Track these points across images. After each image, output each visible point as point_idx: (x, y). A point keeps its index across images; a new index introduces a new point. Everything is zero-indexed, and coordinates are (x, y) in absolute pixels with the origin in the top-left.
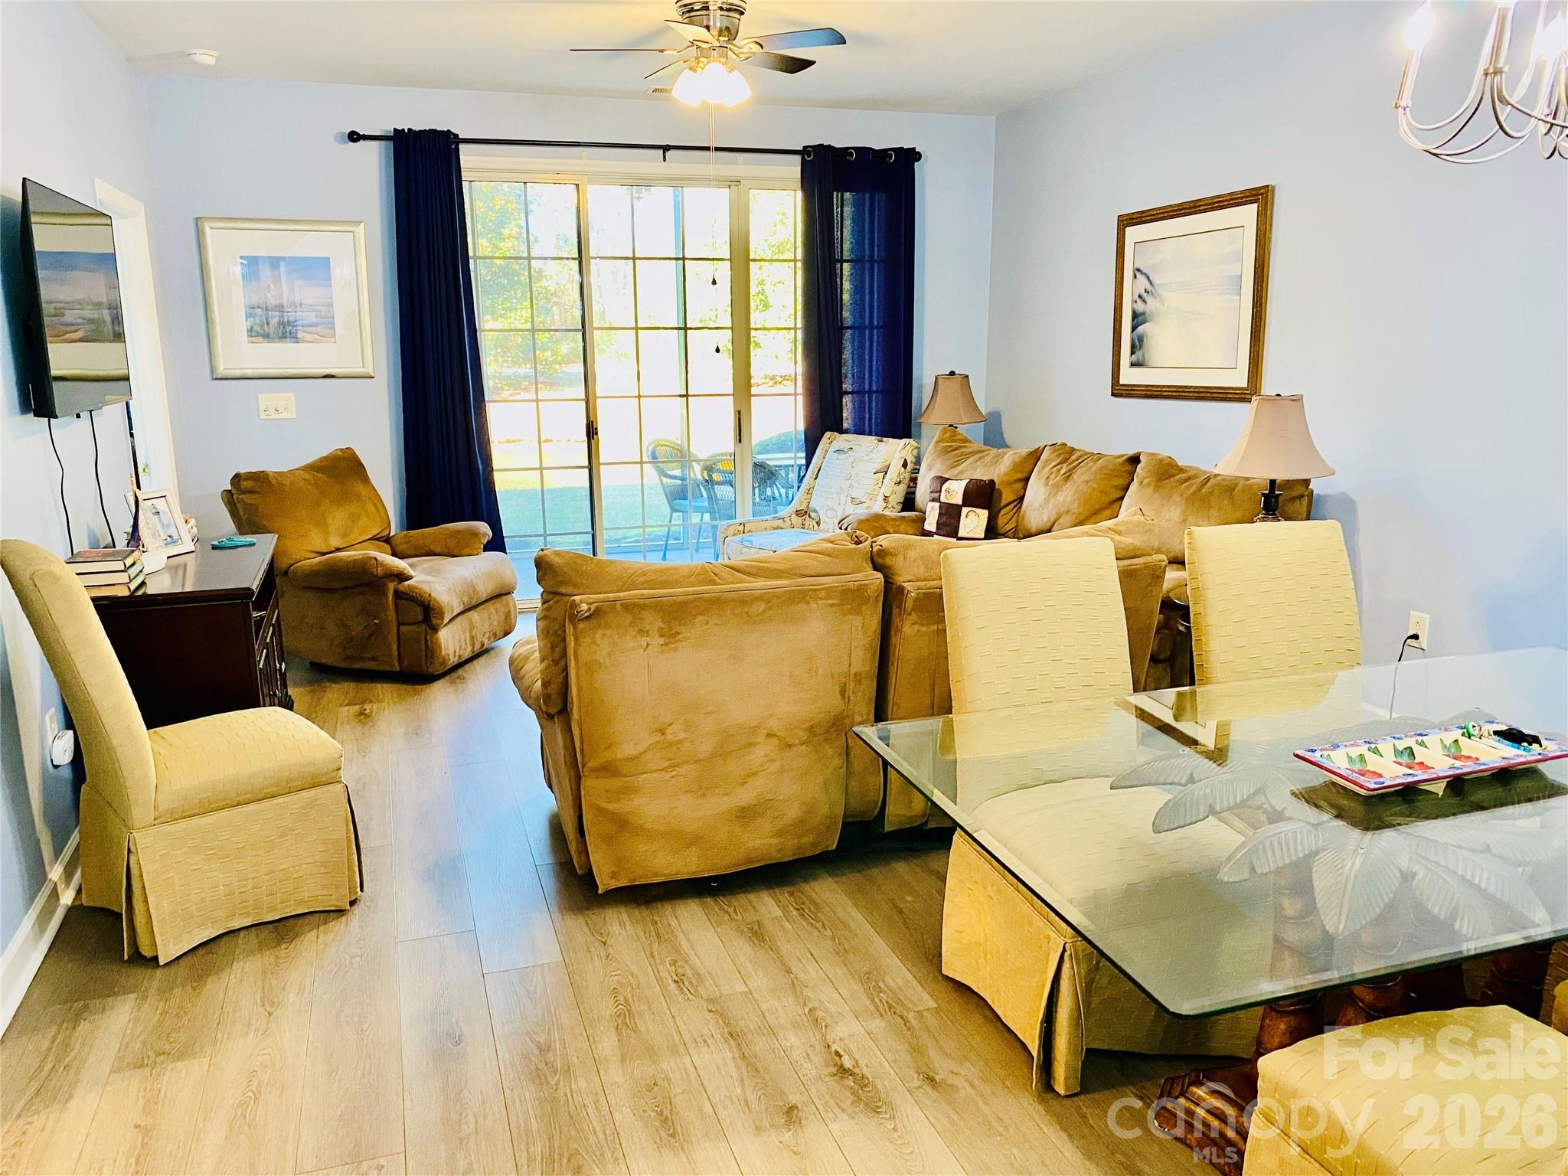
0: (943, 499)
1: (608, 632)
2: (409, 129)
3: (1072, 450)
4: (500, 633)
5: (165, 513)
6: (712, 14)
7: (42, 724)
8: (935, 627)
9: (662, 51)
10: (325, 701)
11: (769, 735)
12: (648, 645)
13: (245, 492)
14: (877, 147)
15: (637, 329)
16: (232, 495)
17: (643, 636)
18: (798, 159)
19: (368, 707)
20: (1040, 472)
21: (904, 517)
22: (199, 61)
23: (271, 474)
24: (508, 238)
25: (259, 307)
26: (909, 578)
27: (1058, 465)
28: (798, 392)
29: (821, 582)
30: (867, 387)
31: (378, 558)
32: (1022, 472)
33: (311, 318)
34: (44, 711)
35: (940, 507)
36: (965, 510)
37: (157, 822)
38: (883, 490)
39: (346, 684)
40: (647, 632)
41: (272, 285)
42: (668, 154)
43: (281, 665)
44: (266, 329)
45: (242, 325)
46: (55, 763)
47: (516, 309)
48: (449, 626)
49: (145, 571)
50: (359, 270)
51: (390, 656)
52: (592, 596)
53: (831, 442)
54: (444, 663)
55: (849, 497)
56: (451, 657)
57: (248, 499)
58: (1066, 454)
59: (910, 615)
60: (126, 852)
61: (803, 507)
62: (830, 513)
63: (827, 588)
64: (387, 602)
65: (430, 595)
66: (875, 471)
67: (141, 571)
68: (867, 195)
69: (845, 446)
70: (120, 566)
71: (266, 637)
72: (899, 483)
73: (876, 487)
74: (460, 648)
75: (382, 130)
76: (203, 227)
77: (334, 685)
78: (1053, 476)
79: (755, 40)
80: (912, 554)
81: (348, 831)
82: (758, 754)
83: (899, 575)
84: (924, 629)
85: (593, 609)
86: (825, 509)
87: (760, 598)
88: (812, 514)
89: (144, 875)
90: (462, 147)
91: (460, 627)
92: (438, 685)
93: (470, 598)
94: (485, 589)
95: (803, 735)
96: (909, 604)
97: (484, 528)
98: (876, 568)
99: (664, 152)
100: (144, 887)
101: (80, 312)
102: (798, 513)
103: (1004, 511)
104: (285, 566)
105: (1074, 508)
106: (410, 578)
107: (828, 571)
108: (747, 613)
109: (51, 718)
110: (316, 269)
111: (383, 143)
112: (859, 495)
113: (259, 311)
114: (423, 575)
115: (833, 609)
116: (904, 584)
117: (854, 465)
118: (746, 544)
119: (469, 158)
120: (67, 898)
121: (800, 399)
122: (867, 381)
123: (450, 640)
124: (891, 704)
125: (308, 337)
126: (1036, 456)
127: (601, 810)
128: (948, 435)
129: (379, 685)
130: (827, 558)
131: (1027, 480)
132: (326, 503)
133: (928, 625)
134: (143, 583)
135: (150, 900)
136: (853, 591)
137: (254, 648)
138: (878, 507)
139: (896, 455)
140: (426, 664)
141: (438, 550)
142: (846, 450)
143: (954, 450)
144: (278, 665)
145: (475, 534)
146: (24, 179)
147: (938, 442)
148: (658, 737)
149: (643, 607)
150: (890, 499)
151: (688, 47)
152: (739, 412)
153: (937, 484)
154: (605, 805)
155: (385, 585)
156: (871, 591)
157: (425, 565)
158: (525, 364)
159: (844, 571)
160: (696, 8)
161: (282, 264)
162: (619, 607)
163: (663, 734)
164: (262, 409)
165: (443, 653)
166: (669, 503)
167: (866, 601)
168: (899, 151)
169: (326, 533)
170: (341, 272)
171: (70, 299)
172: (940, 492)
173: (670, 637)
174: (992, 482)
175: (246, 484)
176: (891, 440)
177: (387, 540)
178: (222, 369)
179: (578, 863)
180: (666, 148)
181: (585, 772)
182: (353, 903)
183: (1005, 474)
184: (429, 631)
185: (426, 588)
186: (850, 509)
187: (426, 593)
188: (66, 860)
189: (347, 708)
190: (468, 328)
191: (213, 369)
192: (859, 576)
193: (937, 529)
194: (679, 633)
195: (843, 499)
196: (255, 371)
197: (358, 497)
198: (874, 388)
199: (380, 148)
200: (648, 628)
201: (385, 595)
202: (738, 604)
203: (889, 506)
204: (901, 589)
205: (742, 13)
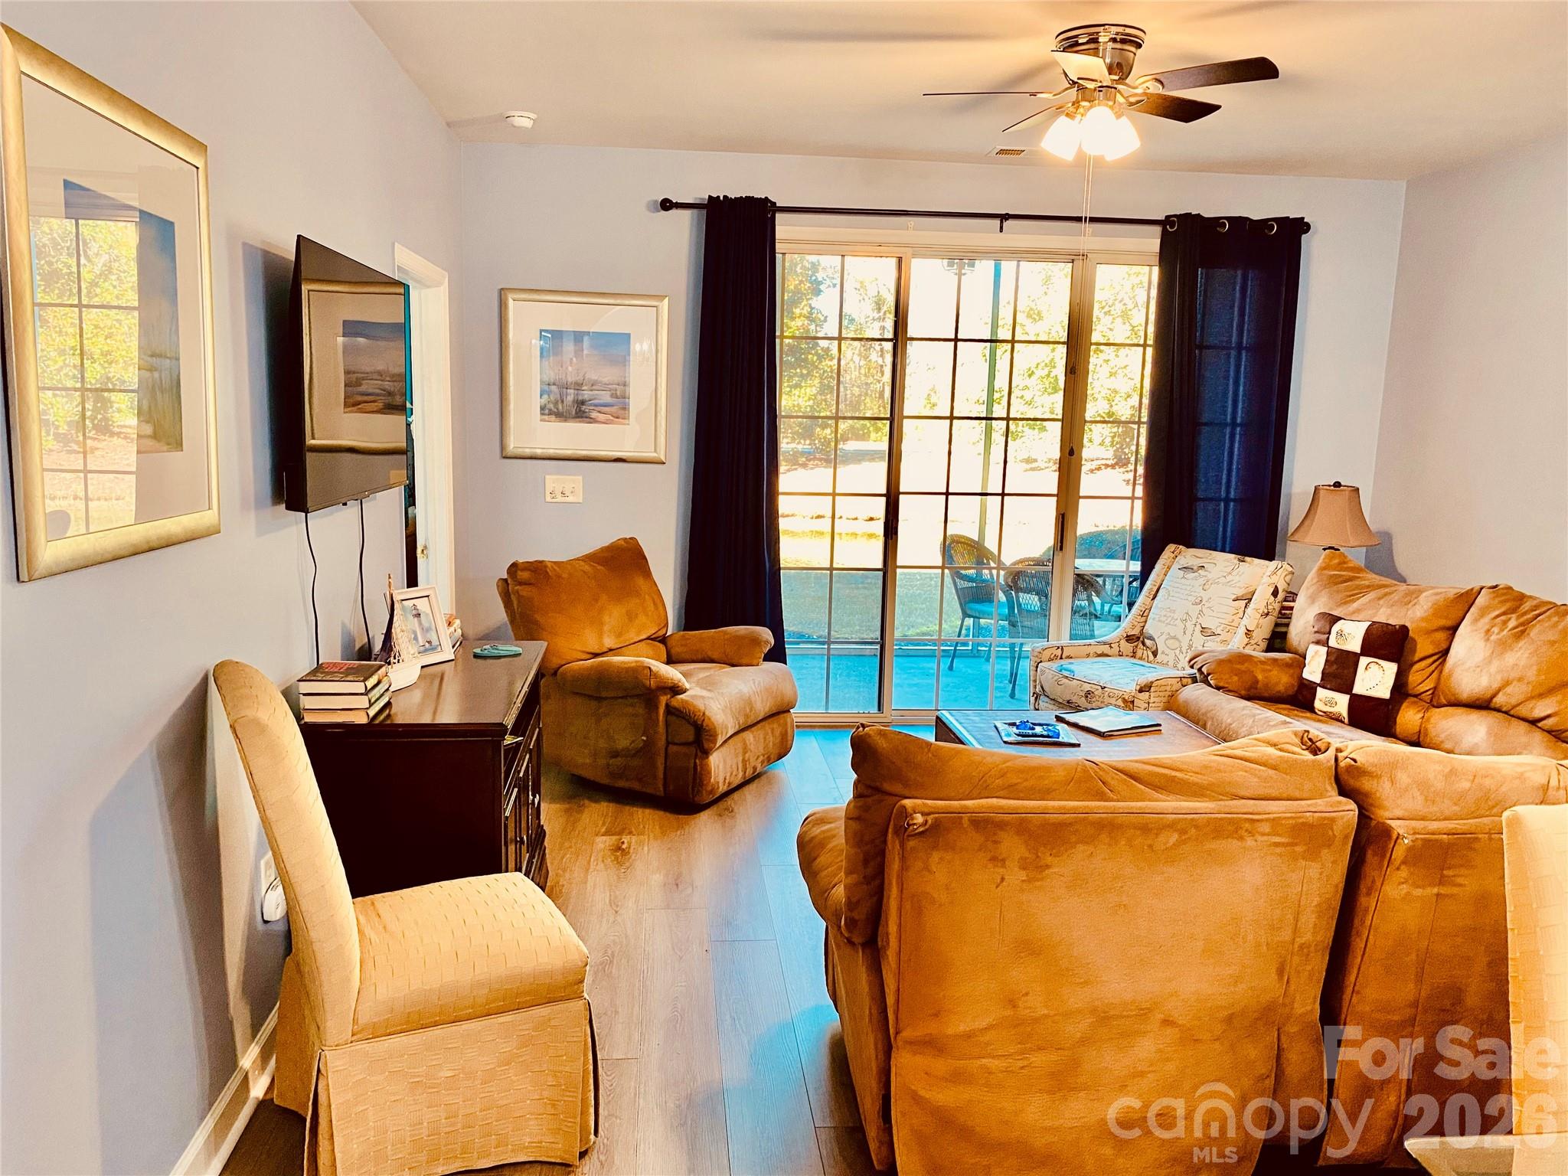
0: (1333, 643)
1: (948, 856)
2: (725, 197)
3: (1522, 598)
4: (775, 752)
5: (427, 615)
6: (1101, 48)
7: (257, 868)
8: (1435, 890)
9: (1033, 94)
10: (580, 827)
11: (1167, 1022)
12: (1003, 879)
13: (520, 584)
14: (1255, 217)
15: (952, 418)
16: (508, 584)
17: (995, 866)
18: (1157, 230)
19: (626, 839)
20: (1476, 621)
21: (1275, 660)
22: (516, 124)
23: (549, 565)
24: (799, 317)
25: (554, 384)
26: (1399, 813)
27: (1504, 614)
28: (1136, 495)
29: (1260, 810)
30: (1223, 494)
31: (652, 667)
32: (1446, 618)
33: (606, 398)
34: (259, 856)
35: (1328, 654)
36: (1364, 661)
37: (355, 1038)
38: (1245, 621)
39: (604, 804)
40: (1003, 860)
41: (574, 359)
42: (1006, 224)
43: (534, 797)
44: (560, 407)
45: (537, 402)
46: (265, 919)
47: (801, 387)
48: (721, 749)
49: (392, 689)
50: (659, 348)
51: (655, 777)
52: (929, 802)
53: (1176, 559)
54: (712, 792)
55: (1198, 627)
56: (721, 785)
57: (525, 591)
58: (1512, 601)
59: (1398, 869)
60: (315, 1074)
61: (1136, 632)
62: (1170, 642)
63: (1274, 819)
64: (658, 720)
65: (704, 714)
66: (1234, 597)
67: (387, 690)
68: (1239, 273)
69: (1195, 563)
70: (359, 687)
71: (520, 771)
72: (1267, 614)
73: (1236, 618)
74: (732, 774)
75: (696, 199)
76: (507, 299)
77: (593, 805)
78: (1496, 630)
79: (1157, 77)
80: (1403, 778)
81: (585, 1063)
82: (1146, 1048)
83: (1386, 809)
84: (1418, 892)
85: (930, 822)
86: (1164, 637)
87: (1171, 826)
88: (1148, 642)
89: (333, 1107)
90: (778, 216)
91: (733, 751)
92: (704, 817)
93: (747, 716)
94: (762, 708)
95: (1218, 1029)
96: (1399, 853)
97: (766, 634)
98: (1344, 791)
99: (1002, 222)
100: (331, 1121)
101: (380, 382)
102: (1129, 639)
103: (1416, 667)
104: (555, 666)
105: (1531, 674)
106: (684, 691)
107: (1274, 793)
108: (1150, 846)
109: (267, 863)
110: (615, 345)
111: (695, 211)
112: (1211, 623)
113: (554, 388)
114: (698, 689)
115: (1278, 850)
116: (1393, 823)
117: (1206, 587)
118: (1066, 673)
119: (785, 228)
120: (258, 1089)
121: (1139, 505)
122: (1223, 488)
123: (721, 767)
124: (1349, 990)
125: (601, 417)
126: (1467, 600)
127: (916, 1099)
128: (1336, 561)
129: (640, 811)
130: (1271, 772)
131: (1453, 629)
132: (604, 597)
133: (1423, 887)
134: (388, 704)
135: (336, 1139)
136: (1311, 826)
137: (501, 793)
138: (1237, 643)
139: (1264, 581)
140: (693, 793)
141: (715, 656)
142: (1195, 568)
143: (1345, 582)
144: (531, 797)
145: (756, 641)
146: (299, 236)
147: (1322, 569)
148: (1009, 1012)
149: (1001, 826)
150: (1254, 634)
151: (1067, 89)
152: (1063, 516)
153: (1322, 625)
154: (922, 1093)
155: (657, 697)
156: (1338, 829)
157: (702, 675)
158: (805, 440)
159: (1297, 794)
160: (1080, 41)
161: (586, 338)
162: (966, 822)
163: (1014, 1007)
164: (548, 493)
165: (712, 780)
166: (961, 604)
167: (1329, 843)
168: (1283, 221)
169: (601, 635)
170: (641, 347)
171: (368, 369)
172: (1329, 633)
173: (1035, 868)
174: (1404, 629)
175: (524, 575)
176: (1257, 561)
177: (663, 640)
178: (513, 445)
179: (877, 1155)
180: (1004, 217)
181: (898, 1043)
182: (583, 1155)
183: (1422, 619)
184: (699, 754)
185: (700, 705)
186: (1199, 642)
187: (699, 711)
188: (262, 1042)
189: (604, 838)
190: (768, 414)
191: (503, 447)
192: (1320, 804)
193: (1322, 679)
194: (1048, 867)
195: (1190, 625)
196: (545, 451)
197: (637, 593)
198: (1232, 495)
199: (692, 217)
200: (1004, 856)
201: (657, 708)
202: (1138, 832)
203: (1253, 642)
204: (1386, 832)
205: (1139, 46)
